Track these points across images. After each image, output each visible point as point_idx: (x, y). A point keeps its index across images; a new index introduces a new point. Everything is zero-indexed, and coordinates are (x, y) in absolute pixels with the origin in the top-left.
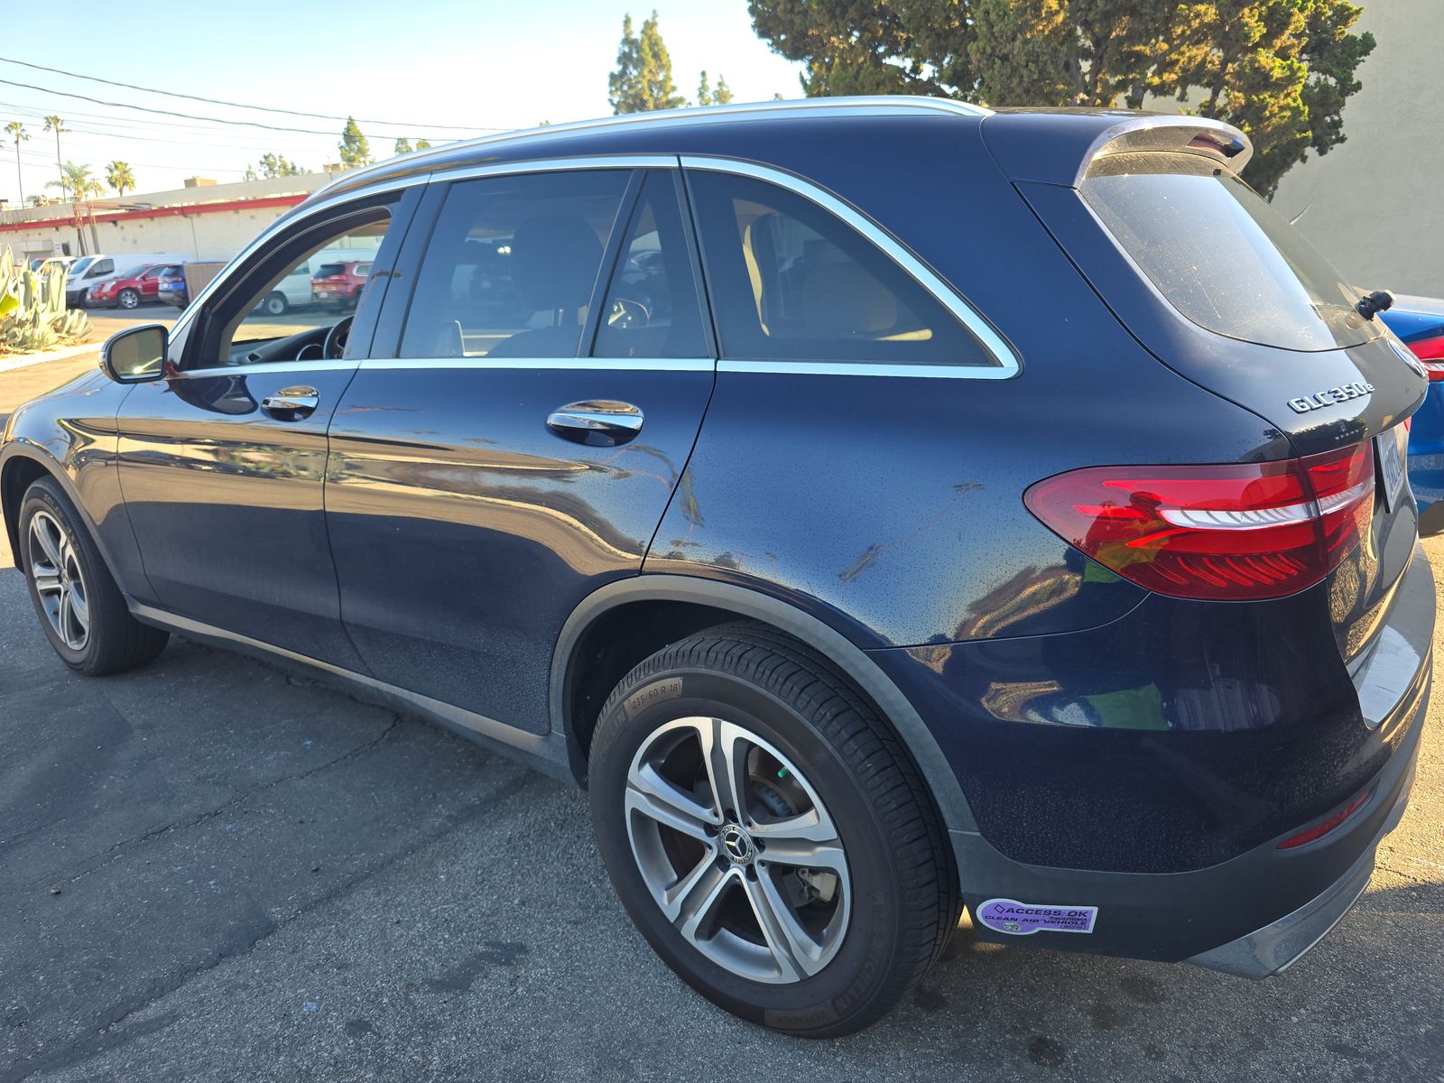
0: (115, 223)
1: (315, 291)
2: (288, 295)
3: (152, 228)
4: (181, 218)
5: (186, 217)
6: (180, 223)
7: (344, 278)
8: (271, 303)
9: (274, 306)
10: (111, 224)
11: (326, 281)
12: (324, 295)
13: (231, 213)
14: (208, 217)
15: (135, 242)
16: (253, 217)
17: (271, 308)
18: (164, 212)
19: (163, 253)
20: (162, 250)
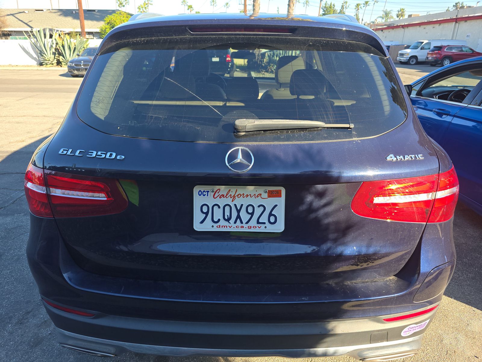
0: (382, 31)
1: (428, 56)
2: (419, 58)
3: (392, 32)
4: (402, 29)
5: (403, 28)
6: (401, 30)
7: (440, 52)
8: (411, 60)
9: (412, 61)
10: (381, 31)
11: (433, 53)
12: (430, 58)
13: (418, 27)
14: (410, 28)
15: (386, 37)
16: (425, 28)
17: (411, 62)
18: (398, 27)
19: (393, 41)
20: (392, 40)
